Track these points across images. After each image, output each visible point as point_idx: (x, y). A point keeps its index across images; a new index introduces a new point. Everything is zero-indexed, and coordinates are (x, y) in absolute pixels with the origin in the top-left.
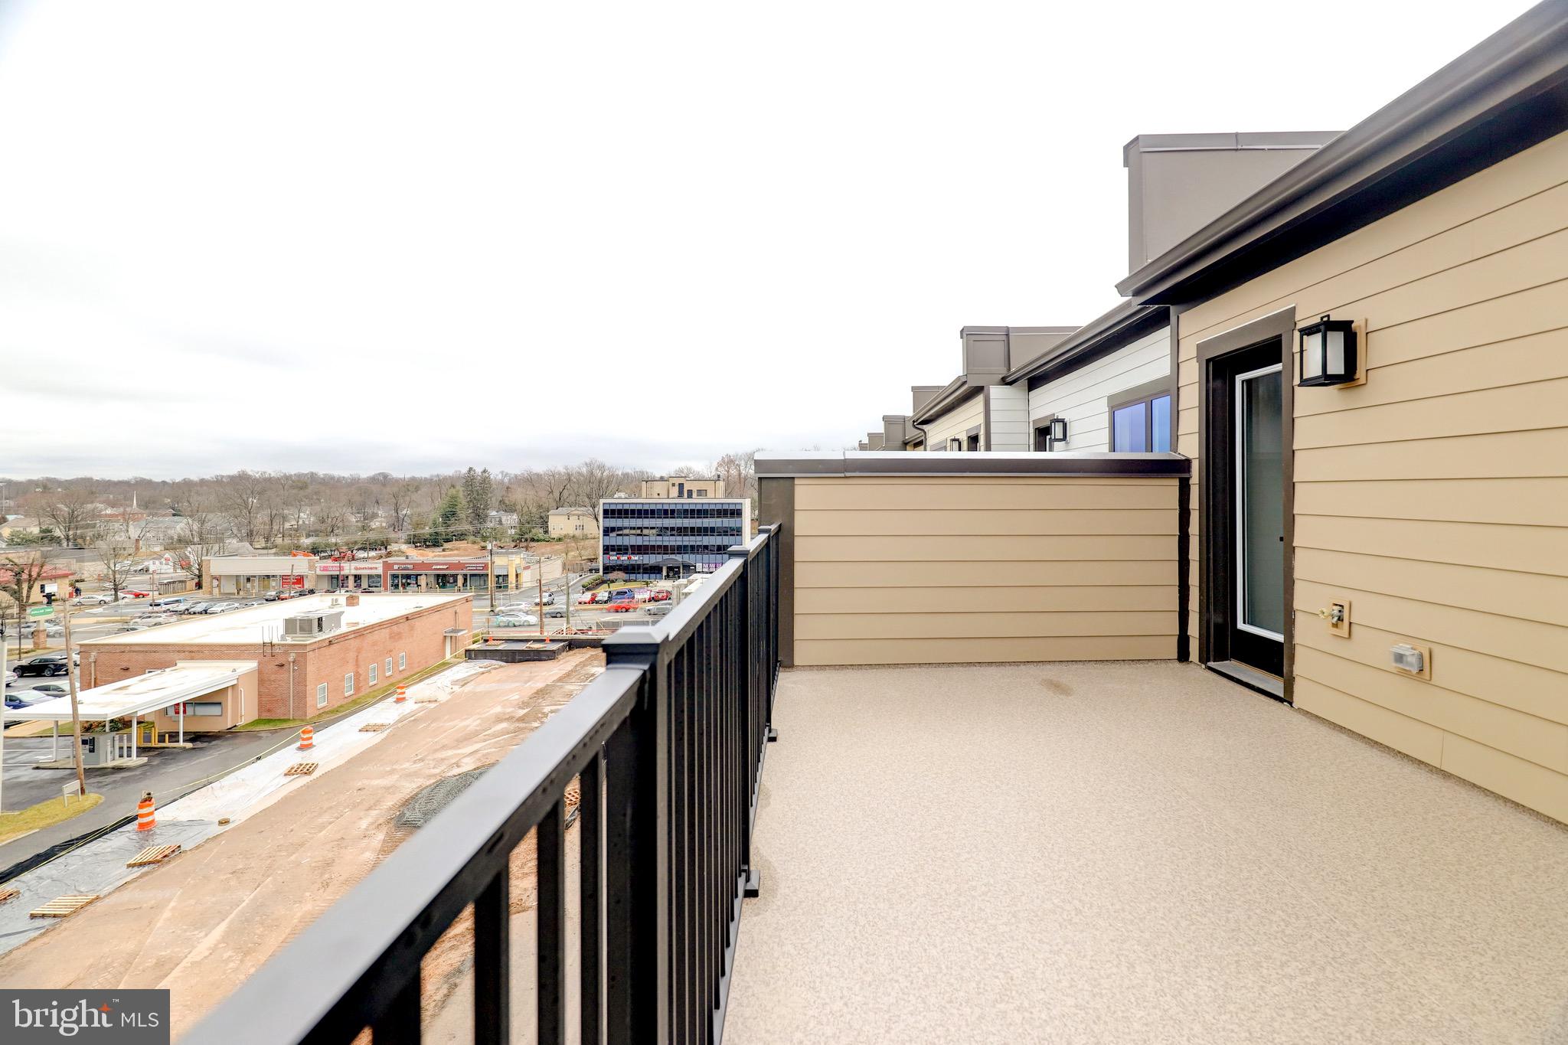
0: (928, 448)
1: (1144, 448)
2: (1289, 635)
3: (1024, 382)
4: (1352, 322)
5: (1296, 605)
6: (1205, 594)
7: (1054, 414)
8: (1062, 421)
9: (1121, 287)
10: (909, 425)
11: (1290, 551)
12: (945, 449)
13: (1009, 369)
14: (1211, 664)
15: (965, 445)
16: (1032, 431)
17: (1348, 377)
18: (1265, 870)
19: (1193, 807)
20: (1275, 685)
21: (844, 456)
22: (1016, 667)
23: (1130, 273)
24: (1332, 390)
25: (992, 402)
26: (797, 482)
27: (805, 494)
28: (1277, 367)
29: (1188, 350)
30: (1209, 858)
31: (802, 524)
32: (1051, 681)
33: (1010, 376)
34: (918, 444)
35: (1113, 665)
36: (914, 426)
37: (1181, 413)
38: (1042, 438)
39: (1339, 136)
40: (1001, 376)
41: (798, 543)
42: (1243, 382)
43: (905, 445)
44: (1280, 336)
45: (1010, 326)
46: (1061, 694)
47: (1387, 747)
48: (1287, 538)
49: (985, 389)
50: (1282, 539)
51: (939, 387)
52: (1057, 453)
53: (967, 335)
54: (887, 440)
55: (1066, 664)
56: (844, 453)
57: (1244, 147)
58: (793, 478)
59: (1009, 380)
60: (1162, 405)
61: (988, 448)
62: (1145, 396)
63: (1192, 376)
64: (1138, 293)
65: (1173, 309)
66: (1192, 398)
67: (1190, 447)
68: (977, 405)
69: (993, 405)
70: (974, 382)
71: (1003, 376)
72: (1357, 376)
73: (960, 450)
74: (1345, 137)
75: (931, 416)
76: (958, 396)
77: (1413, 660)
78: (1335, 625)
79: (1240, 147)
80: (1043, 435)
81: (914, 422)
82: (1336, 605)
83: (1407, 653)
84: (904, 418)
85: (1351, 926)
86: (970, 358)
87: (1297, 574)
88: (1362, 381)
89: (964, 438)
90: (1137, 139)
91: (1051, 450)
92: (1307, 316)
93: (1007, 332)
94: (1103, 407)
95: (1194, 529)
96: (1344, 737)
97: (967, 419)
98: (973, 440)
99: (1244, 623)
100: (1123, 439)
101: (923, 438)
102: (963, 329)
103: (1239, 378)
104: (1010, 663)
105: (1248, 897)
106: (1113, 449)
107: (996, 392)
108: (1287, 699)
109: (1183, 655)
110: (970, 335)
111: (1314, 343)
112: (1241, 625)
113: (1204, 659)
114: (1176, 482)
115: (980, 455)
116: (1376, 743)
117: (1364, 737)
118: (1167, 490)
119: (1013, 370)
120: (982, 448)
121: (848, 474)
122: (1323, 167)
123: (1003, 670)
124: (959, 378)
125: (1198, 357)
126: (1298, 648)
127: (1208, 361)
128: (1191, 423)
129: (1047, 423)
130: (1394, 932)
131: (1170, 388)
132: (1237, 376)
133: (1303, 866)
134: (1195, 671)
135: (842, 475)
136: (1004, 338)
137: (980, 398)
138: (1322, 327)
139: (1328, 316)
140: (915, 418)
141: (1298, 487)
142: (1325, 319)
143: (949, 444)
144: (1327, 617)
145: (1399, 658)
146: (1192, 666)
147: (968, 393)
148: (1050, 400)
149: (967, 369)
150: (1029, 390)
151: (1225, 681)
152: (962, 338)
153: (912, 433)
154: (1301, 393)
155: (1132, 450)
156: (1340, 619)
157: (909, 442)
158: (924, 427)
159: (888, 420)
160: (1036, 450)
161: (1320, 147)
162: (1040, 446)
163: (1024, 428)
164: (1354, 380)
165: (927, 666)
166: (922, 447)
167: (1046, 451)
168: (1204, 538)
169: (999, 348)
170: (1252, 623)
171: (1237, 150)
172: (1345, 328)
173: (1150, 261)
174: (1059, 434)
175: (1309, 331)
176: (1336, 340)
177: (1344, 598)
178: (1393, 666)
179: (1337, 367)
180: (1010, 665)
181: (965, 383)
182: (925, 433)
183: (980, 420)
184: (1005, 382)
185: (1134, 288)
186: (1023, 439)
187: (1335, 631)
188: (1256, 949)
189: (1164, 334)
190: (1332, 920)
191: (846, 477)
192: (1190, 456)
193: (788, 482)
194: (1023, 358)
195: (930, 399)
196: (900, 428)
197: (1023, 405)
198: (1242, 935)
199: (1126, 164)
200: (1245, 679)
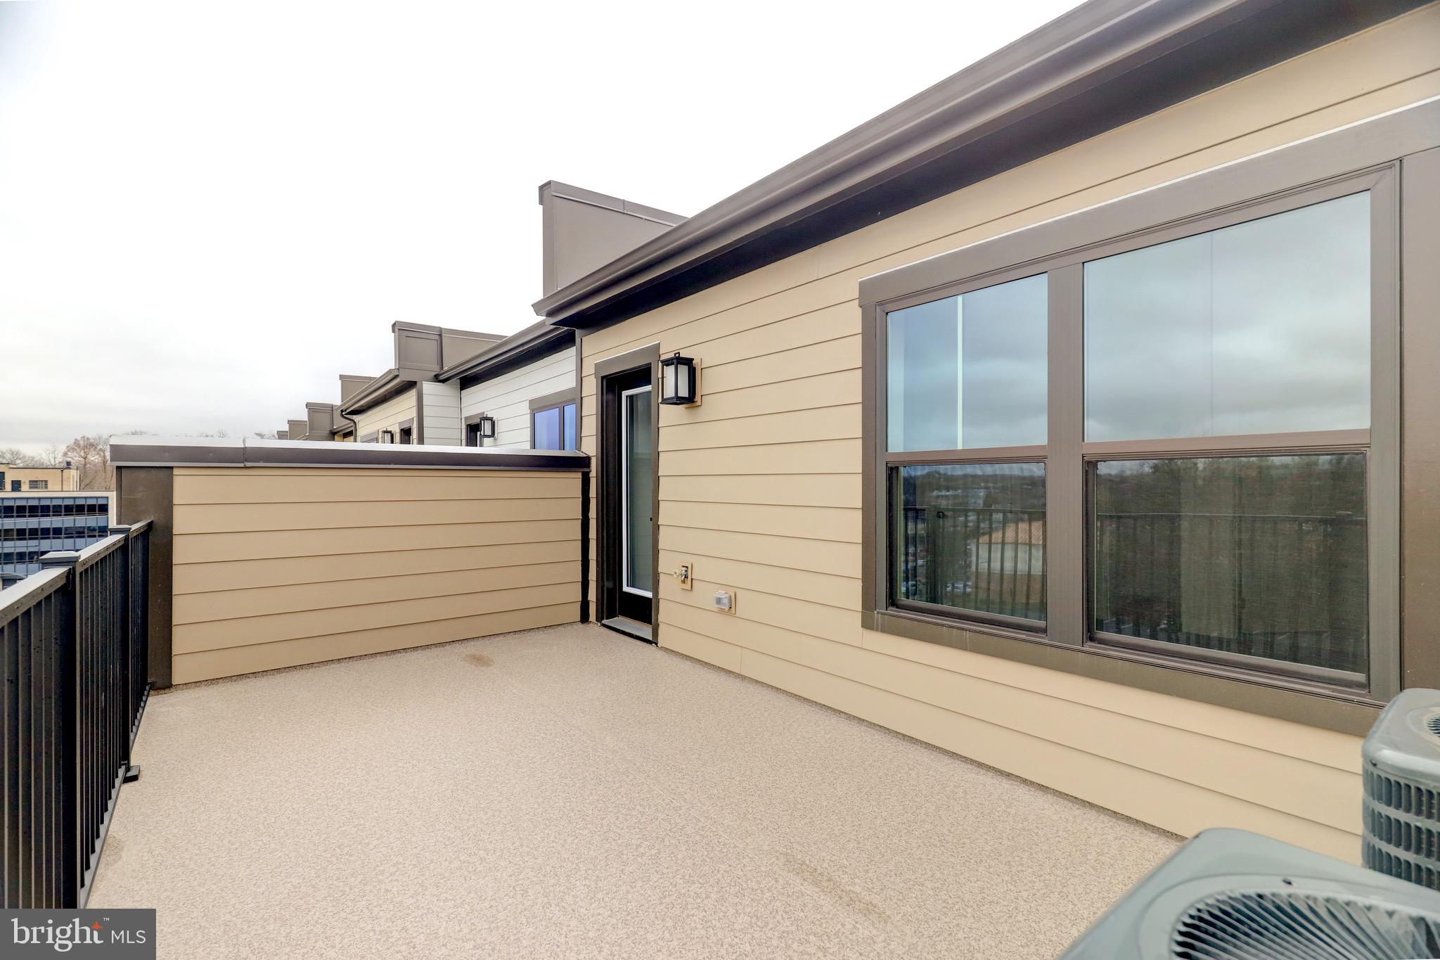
0: (358, 439)
1: (558, 447)
2: (656, 592)
3: (456, 381)
4: (693, 359)
5: (660, 570)
6: (600, 566)
7: (484, 413)
8: (491, 419)
9: (537, 307)
10: (337, 414)
11: (657, 528)
12: (377, 440)
13: (442, 368)
14: (605, 622)
15: (397, 438)
16: (464, 427)
17: (690, 400)
18: (631, 777)
19: (583, 741)
20: (645, 631)
21: (244, 444)
22: (442, 649)
23: (544, 295)
24: (681, 408)
25: (424, 397)
26: (176, 472)
27: (186, 486)
28: (648, 388)
29: (589, 369)
30: (592, 779)
31: (182, 521)
32: (474, 656)
33: (444, 373)
34: (348, 434)
35: (529, 634)
36: (343, 416)
37: (583, 418)
38: (473, 434)
39: (686, 220)
40: (434, 373)
41: (178, 544)
42: (627, 397)
43: (332, 435)
44: (650, 364)
45: (443, 327)
46: (482, 666)
47: (713, 665)
48: (655, 518)
49: (418, 383)
50: (651, 519)
51: (370, 378)
52: (487, 448)
53: (399, 330)
54: (311, 429)
55: (488, 638)
56: (244, 441)
57: (629, 213)
58: (172, 468)
59: (442, 377)
60: (570, 410)
61: (421, 441)
62: (557, 403)
63: (591, 388)
64: (550, 314)
65: (578, 332)
66: (591, 406)
67: (590, 447)
68: (409, 399)
69: (426, 400)
70: (405, 377)
71: (436, 373)
72: (696, 400)
73: (392, 442)
74: (688, 223)
75: (362, 406)
76: (391, 388)
77: (726, 601)
78: (683, 582)
79: (626, 212)
80: (473, 431)
81: (342, 411)
82: (684, 567)
83: (723, 597)
84: (332, 406)
85: (682, 802)
86: (402, 353)
87: (661, 546)
88: (699, 403)
89: (396, 430)
90: (549, 183)
91: (481, 445)
92: (667, 352)
93: (440, 333)
94: (525, 409)
95: (593, 514)
96: (688, 663)
97: (400, 412)
98: (406, 433)
99: (628, 586)
100: (542, 437)
101: (353, 428)
102: (395, 323)
103: (625, 394)
104: (436, 645)
105: (618, 802)
106: (534, 446)
107: (429, 388)
108: (653, 642)
109: (585, 618)
110: (403, 331)
111: (670, 371)
112: (626, 589)
113: (599, 618)
114: (580, 475)
115: (414, 447)
116: (706, 663)
117: (700, 661)
118: (573, 481)
119: (446, 368)
120: (415, 441)
121: (248, 464)
122: (677, 240)
123: (428, 652)
124: (390, 371)
125: (596, 374)
126: (661, 601)
127: (603, 378)
128: (591, 426)
129: (477, 421)
130: (707, 797)
131: (576, 398)
132: (623, 392)
133: (656, 766)
134: (594, 628)
135: (242, 465)
136: (437, 337)
137: (413, 393)
138: (675, 361)
139: (679, 353)
140: (343, 408)
141: (661, 480)
142: (677, 355)
143: (380, 436)
144: (678, 576)
145: (719, 601)
146: (591, 625)
147: (401, 387)
148: (481, 399)
149: (399, 363)
150: (461, 390)
151: (614, 633)
152: (393, 331)
153: (340, 423)
154: (664, 409)
155: (549, 448)
156: (686, 577)
157: (338, 432)
158: (354, 417)
159: (312, 408)
160: (467, 445)
161: (675, 225)
162: (472, 441)
163: (456, 423)
164: (694, 402)
165: (347, 660)
166: (352, 438)
167: (477, 446)
168: (600, 521)
169: (432, 347)
170: (633, 586)
171: (624, 213)
172: (688, 362)
173: (559, 289)
174: (488, 431)
175: (667, 363)
176: (683, 370)
177: (688, 560)
178: (715, 607)
179: (684, 392)
180: (436, 647)
181: (396, 377)
182: (355, 423)
183: (413, 413)
184: (437, 379)
185: (547, 309)
186: (456, 434)
187: (684, 586)
188: (620, 842)
189: (571, 352)
190: (671, 801)
191: (246, 468)
192: (590, 455)
193: (163, 473)
194: (455, 359)
195: (358, 390)
196: (327, 417)
197: (455, 402)
198: (612, 834)
199: (541, 202)
200: (627, 630)
